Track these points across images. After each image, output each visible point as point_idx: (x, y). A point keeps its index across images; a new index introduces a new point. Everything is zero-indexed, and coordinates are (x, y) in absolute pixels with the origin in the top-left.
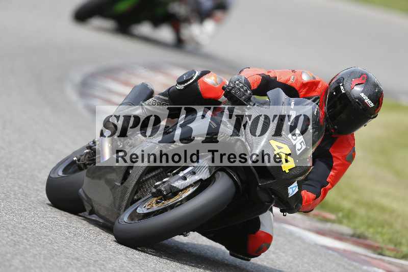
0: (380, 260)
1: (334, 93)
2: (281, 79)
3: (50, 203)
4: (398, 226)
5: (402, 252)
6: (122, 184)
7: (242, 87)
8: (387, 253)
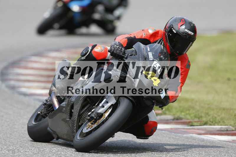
0: (193, 129)
1: (171, 35)
2: (138, 36)
3: (32, 140)
4: (197, 108)
5: (203, 121)
6: (70, 119)
7: (119, 48)
8: (195, 124)
